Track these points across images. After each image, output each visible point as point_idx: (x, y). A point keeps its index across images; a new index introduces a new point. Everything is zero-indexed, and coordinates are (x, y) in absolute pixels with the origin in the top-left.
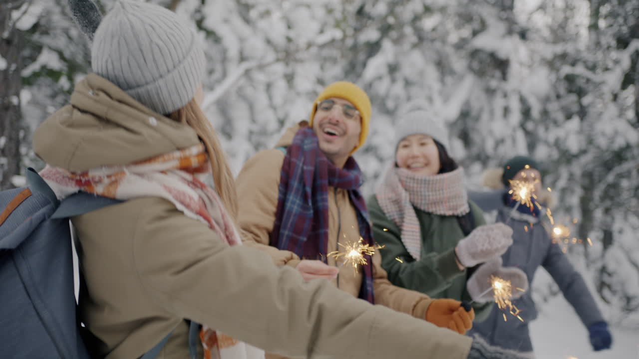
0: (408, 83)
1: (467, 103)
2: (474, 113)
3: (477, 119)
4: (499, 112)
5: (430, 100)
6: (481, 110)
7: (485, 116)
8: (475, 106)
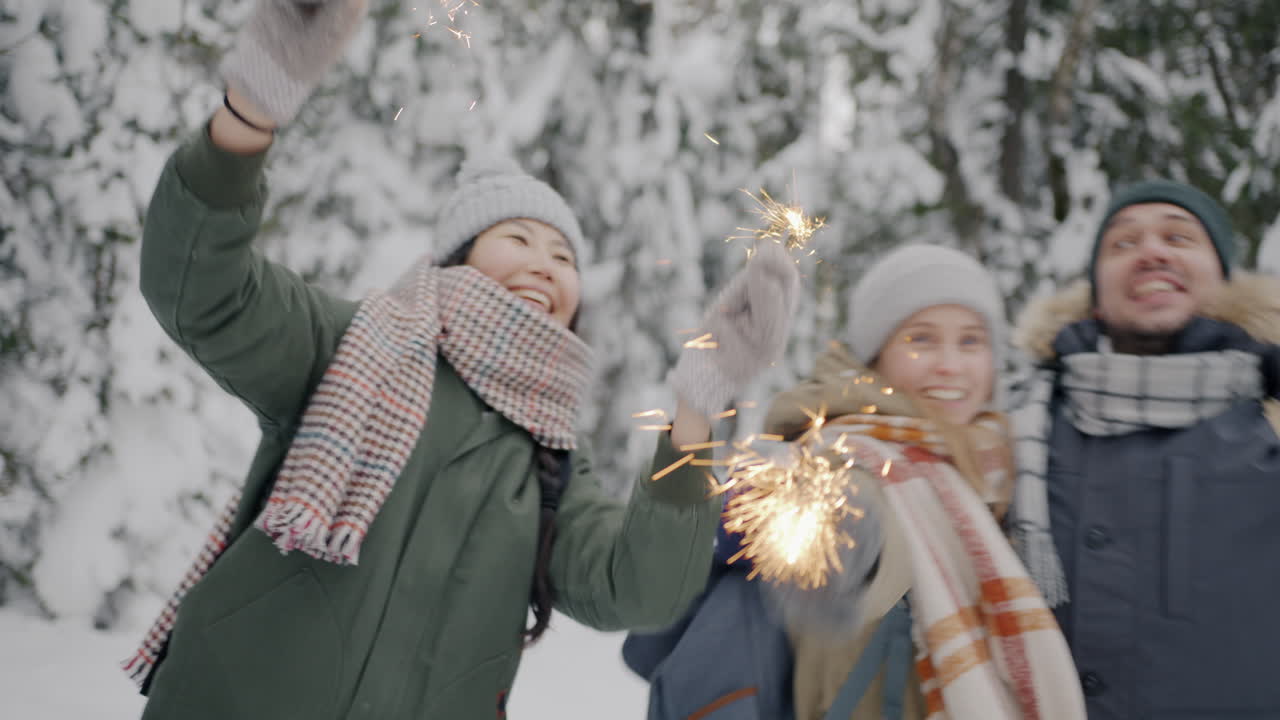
0: (423, 47)
1: (557, 103)
2: (572, 127)
3: (580, 140)
4: (630, 124)
5: (478, 89)
6: (588, 121)
7: (598, 136)
8: (576, 111)
